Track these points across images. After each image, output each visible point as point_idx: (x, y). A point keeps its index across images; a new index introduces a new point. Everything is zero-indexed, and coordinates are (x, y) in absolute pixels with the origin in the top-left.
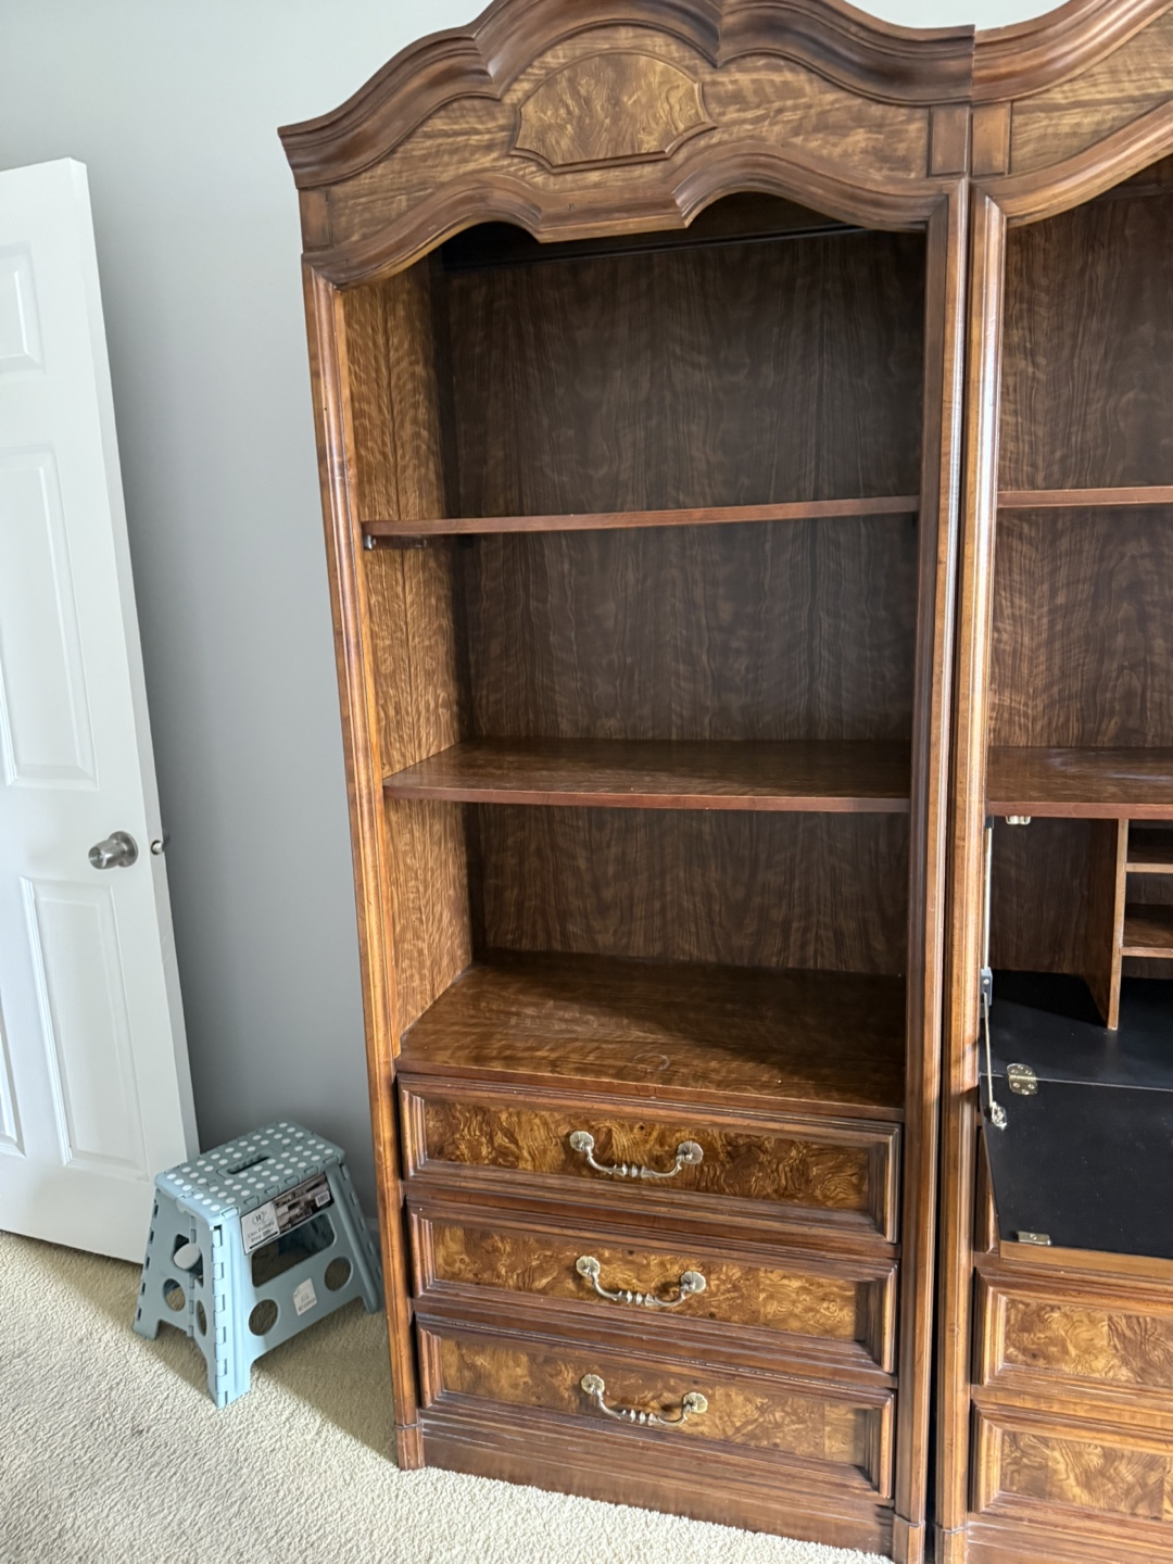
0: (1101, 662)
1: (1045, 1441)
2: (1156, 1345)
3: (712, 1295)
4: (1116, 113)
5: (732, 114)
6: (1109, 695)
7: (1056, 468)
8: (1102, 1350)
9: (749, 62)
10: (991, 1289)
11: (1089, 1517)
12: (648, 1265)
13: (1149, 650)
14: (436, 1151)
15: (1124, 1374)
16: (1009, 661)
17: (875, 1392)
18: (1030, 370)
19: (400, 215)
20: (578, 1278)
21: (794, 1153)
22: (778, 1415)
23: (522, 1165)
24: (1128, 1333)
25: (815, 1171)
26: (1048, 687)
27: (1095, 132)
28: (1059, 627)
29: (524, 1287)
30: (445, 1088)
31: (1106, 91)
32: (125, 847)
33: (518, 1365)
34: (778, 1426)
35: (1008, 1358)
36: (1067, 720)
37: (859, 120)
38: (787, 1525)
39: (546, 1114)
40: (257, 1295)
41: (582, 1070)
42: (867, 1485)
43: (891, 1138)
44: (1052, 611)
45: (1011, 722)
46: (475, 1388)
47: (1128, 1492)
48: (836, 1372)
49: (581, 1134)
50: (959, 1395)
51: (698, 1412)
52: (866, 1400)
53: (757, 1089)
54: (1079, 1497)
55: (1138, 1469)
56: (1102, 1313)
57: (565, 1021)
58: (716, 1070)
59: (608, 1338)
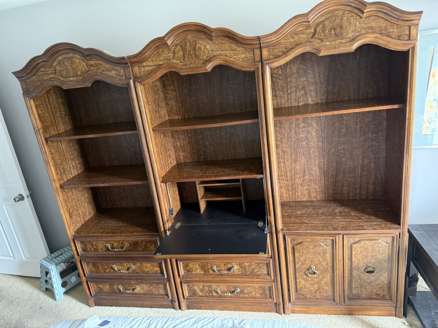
0: (198, 146)
1: (193, 285)
2: (206, 267)
3: (136, 269)
4: (154, 67)
5: (92, 68)
6: (201, 152)
7: (184, 112)
8: (198, 269)
9: (93, 59)
10: (178, 261)
11: (202, 297)
12: (124, 265)
13: (206, 144)
14: (84, 250)
15: (202, 272)
16: (183, 147)
17: (165, 281)
18: (176, 94)
19: (39, 85)
20: (114, 269)
21: (144, 243)
22: (151, 288)
23: (99, 251)
24: (201, 265)
25: (148, 245)
26: (190, 151)
27: (152, 70)
28: (190, 140)
29: (105, 272)
30: (83, 239)
31: (151, 64)
32: (21, 197)
33: (107, 286)
34: (152, 290)
35: (184, 272)
36: (195, 157)
37: (113, 69)
38: (158, 306)
39: (101, 242)
40: (62, 280)
41: (106, 233)
42: (167, 297)
43: (157, 238)
44: (188, 138)
45: (186, 158)
46: (101, 291)
47: (207, 291)
48: (159, 279)
49: (108, 244)
50: (178, 280)
51: (138, 289)
52: (164, 283)
53: (136, 233)
54: (200, 294)
55: (208, 288)
56: (197, 263)
57: (108, 223)
58: (131, 230)
59: (121, 279)
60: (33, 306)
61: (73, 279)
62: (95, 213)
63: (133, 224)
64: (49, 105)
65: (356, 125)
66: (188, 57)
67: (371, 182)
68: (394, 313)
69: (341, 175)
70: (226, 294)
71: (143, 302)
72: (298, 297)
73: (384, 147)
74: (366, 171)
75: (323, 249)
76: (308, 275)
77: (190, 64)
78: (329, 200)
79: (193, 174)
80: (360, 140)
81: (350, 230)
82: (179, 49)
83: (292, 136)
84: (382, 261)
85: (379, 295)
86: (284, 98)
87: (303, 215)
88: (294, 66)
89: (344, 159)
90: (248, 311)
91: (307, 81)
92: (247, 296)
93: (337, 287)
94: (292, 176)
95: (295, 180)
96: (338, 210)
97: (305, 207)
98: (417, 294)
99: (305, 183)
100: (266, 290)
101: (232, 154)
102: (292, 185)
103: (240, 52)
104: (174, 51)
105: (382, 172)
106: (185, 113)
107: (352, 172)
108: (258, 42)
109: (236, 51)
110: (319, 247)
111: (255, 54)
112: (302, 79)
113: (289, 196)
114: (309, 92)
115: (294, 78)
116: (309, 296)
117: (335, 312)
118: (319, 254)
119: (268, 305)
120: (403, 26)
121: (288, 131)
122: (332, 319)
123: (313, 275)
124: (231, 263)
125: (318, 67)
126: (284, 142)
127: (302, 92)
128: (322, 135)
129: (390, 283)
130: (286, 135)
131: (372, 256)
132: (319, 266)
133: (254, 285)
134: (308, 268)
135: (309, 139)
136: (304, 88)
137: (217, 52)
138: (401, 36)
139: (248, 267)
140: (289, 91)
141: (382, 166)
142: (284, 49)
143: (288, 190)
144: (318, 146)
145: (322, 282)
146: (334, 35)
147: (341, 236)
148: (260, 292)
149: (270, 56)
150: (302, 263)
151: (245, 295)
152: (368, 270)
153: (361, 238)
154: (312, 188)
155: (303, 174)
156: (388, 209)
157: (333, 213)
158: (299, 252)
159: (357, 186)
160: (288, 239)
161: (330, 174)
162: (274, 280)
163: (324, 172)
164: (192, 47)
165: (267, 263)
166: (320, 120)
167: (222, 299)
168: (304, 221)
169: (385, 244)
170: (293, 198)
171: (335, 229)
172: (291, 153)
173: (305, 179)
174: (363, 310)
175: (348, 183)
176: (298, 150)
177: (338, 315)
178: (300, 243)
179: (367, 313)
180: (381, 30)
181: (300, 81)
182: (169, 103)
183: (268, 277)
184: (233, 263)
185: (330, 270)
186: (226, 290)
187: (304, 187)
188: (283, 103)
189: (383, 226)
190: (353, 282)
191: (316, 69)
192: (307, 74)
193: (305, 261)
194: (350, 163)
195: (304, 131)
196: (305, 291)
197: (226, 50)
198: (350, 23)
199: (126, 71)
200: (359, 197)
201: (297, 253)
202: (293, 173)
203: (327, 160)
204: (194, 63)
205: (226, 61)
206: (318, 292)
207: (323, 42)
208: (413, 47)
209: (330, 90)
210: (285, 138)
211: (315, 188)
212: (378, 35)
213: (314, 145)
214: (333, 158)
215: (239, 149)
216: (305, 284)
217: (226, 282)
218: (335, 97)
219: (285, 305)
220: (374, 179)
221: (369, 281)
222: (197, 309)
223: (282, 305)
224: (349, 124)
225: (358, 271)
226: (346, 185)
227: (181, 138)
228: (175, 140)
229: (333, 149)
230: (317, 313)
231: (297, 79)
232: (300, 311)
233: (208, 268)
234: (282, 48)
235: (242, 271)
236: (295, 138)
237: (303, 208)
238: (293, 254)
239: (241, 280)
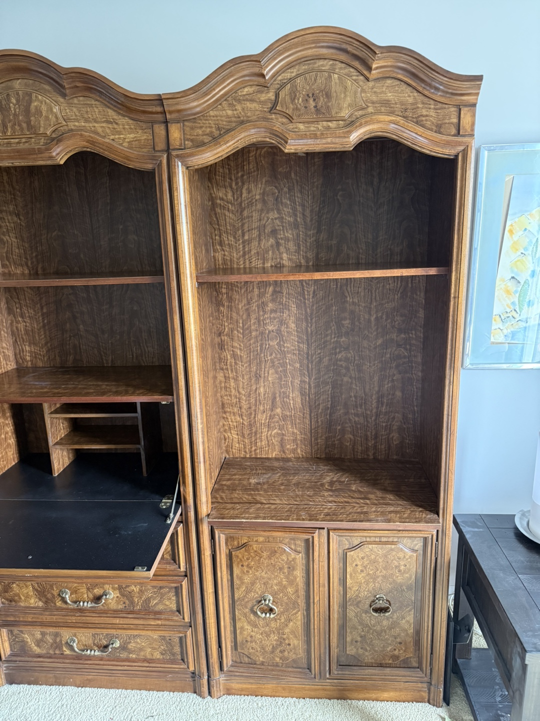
0: (63, 334)
1: (22, 632)
2: (48, 592)
6: (68, 347)
7: (34, 260)
8: (32, 596)
11: (40, 657)
13: (79, 330)
15: (41, 604)
16: (31, 333)
18: (19, 221)
24: (39, 589)
26: (46, 344)
28: (46, 321)
36: (55, 356)
44: (43, 315)
45: (36, 357)
47: (52, 645)
54: (37, 650)
55: (53, 637)
56: (29, 583)
65: (370, 314)
66: (13, 127)
67: (395, 427)
68: (426, 695)
69: (340, 409)
73: (419, 359)
74: (387, 405)
75: (288, 559)
76: (256, 613)
77: (19, 143)
78: (318, 458)
80: (376, 343)
81: (342, 521)
83: (253, 327)
84: (404, 587)
85: (397, 657)
86: (238, 251)
88: (256, 186)
89: (345, 379)
90: (137, 689)
91: (281, 219)
92: (134, 656)
93: (315, 640)
94: (250, 408)
95: (255, 414)
96: (330, 477)
97: (269, 469)
98: (473, 654)
99: (274, 422)
100: (173, 644)
101: (133, 355)
102: (250, 425)
103: (124, 128)
105: (415, 408)
106: (38, 263)
107: (361, 406)
108: (159, 109)
109: (117, 124)
110: (281, 554)
111: (155, 134)
112: (271, 215)
113: (245, 448)
115: (255, 210)
116: (261, 659)
117: (313, 693)
118: (281, 569)
119: (179, 675)
120: (447, 106)
121: (244, 317)
122: (305, 708)
123: (268, 615)
124: (102, 586)
125: (301, 192)
126: (236, 338)
127: (272, 241)
128: (307, 329)
129: (418, 633)
130: (241, 325)
131: (384, 577)
132: (281, 595)
133: (149, 633)
134: (259, 599)
135: (283, 336)
136: (274, 232)
137: (77, 124)
138: (443, 126)
139: (137, 595)
140: (246, 237)
141: (415, 397)
142: (214, 130)
143: (244, 437)
144: (299, 350)
145: (287, 630)
146: (313, 110)
147: (325, 532)
148: (162, 647)
149: (186, 142)
150: (247, 587)
151: (130, 653)
152: (378, 606)
153: (364, 539)
154: (288, 433)
155: (271, 403)
156: (423, 481)
157: (319, 483)
158: (242, 566)
159: (369, 433)
160: (221, 537)
161: (321, 407)
162: (190, 623)
163: (309, 403)
164: (22, 107)
165: (176, 588)
166: (305, 299)
167: (81, 662)
168: (258, 498)
169: (410, 553)
170: (251, 452)
171: (312, 518)
172: (250, 361)
173: (275, 415)
174: (366, 689)
175: (353, 426)
176: (262, 355)
177: (318, 698)
178: (244, 545)
179: (374, 696)
180: (406, 110)
181: (268, 218)
182: (5, 239)
183: (178, 617)
184: (107, 587)
185: (303, 604)
186: (90, 642)
187: (273, 430)
188: (235, 259)
189: (406, 515)
190: (348, 631)
191: (298, 197)
192: (281, 207)
193: (253, 584)
194: (358, 388)
195: (275, 318)
196: (252, 648)
197: (96, 121)
198: (346, 88)
200: (374, 454)
201: (238, 566)
202: (253, 401)
203: (315, 379)
204: (26, 142)
205: (92, 142)
206: (278, 651)
207: (292, 122)
208: (464, 150)
209: (323, 241)
210: (238, 331)
211: (293, 433)
212: (399, 119)
213: (292, 348)
215: (147, 347)
216: (253, 634)
217: (90, 626)
218: (332, 256)
219: (212, 677)
220: (401, 422)
221: (378, 628)
222: (29, 684)
223: (206, 677)
224: (357, 310)
225: (358, 607)
226: (349, 429)
227: (27, 315)
228: (15, 317)
229: (327, 358)
230: (277, 694)
231: (261, 215)
232: (242, 690)
233: (53, 595)
234: (211, 127)
235: (124, 603)
236: (257, 330)
237: (264, 472)
238: (229, 569)
239: (121, 622)
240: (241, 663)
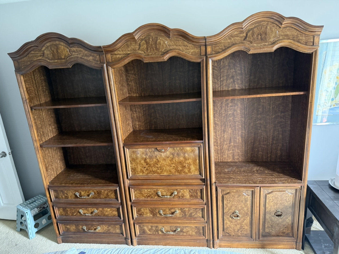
0: (151, 118)
1: (144, 226)
2: (154, 211)
3: (98, 213)
4: (123, 56)
5: (74, 53)
6: (152, 122)
8: (148, 213)
9: (75, 47)
10: (133, 207)
11: (150, 235)
12: (89, 210)
13: (157, 116)
14: (56, 197)
15: (151, 216)
16: (139, 118)
17: (121, 223)
18: (135, 77)
19: (29, 65)
20: (80, 213)
21: (106, 192)
23: (69, 198)
24: (151, 210)
25: (109, 194)
26: (144, 121)
27: (121, 58)
28: (145, 113)
29: (72, 215)
30: (56, 189)
31: (121, 53)
32: (4, 154)
33: (73, 226)
34: (110, 229)
35: (137, 216)
36: (147, 126)
37: (91, 55)
38: (114, 243)
39: (71, 191)
40: (35, 222)
41: (76, 184)
42: (122, 235)
43: (117, 188)
44: (143, 111)
45: (140, 126)
46: (68, 230)
47: (155, 231)
48: (116, 221)
49: (76, 193)
50: (132, 221)
51: (99, 229)
52: (120, 224)
53: (100, 184)
54: (149, 232)
55: (155, 228)
56: (147, 208)
57: (77, 176)
58: (96, 182)
59: (85, 221)
60: (10, 243)
61: (44, 221)
62: (65, 168)
63: (97, 177)
64: (34, 81)
65: (270, 106)
66: (150, 49)
67: (279, 149)
68: (295, 246)
69: (257, 143)
70: (169, 233)
71: (102, 240)
72: (224, 235)
73: (289, 123)
74: (276, 141)
75: (245, 198)
76: (233, 218)
77: (152, 54)
78: (248, 161)
79: (148, 139)
80: (272, 117)
81: (266, 184)
82: (144, 43)
83: (223, 113)
84: (288, 207)
85: (284, 233)
86: (218, 84)
87: (229, 172)
88: (226, 60)
89: (260, 131)
90: (186, 246)
91: (236, 72)
93: (254, 227)
94: (221, 143)
95: (223, 145)
96: (255, 168)
97: (230, 166)
98: (311, 232)
99: (230, 148)
100: (200, 229)
101: (176, 124)
102: (221, 149)
103: (190, 48)
104: (140, 44)
105: (287, 141)
106: (142, 92)
107: (265, 141)
108: (205, 41)
109: (187, 46)
110: (242, 196)
111: (201, 50)
112: (232, 71)
113: (218, 158)
114: (236, 80)
115: (226, 69)
116: (233, 234)
117: (251, 246)
118: (242, 201)
119: (202, 241)
120: (309, 36)
121: (220, 109)
122: (250, 251)
123: (237, 218)
124: (174, 208)
125: (244, 62)
126: (216, 117)
127: (232, 80)
128: (244, 112)
129: (293, 224)
130: (218, 112)
131: (280, 203)
132: (242, 211)
133: (192, 225)
134: (233, 212)
135: (235, 115)
136: (233, 77)
137: (173, 47)
138: (308, 43)
139: (187, 212)
140: (222, 79)
141: (287, 137)
142: (223, 47)
143: (218, 154)
144: (241, 121)
145: (243, 223)
146: (260, 39)
147: (259, 188)
148: (196, 231)
149: (213, 52)
150: (229, 208)
151: (184, 233)
152: (277, 214)
153: (273, 190)
154: (236, 152)
155: (229, 141)
156: (292, 169)
157: (252, 171)
158: (227, 200)
159: (268, 152)
160: (219, 190)
161: (249, 142)
162: (207, 221)
163: (245, 141)
164: (154, 42)
165: (202, 209)
166: (244, 101)
167: (166, 236)
168: (231, 176)
169: (290, 194)
170: (221, 160)
171: (254, 183)
172: (221, 125)
173: (231, 145)
174: (272, 244)
175: (262, 149)
176: (226, 123)
177: (254, 248)
178: (228, 193)
179: (275, 247)
180: (294, 37)
181: (230, 72)
182: (130, 84)
183: (202, 220)
184: (176, 209)
185: (250, 214)
186: (169, 229)
187: (230, 151)
188: (217, 88)
189: (289, 181)
190: (266, 223)
191: (242, 63)
192: (236, 67)
193: (231, 207)
194: (264, 134)
195: (232, 109)
196: (230, 230)
197: (180, 46)
198: (272, 31)
199: (101, 57)
200: (270, 159)
202: (222, 140)
203: (247, 131)
204: (154, 54)
205: (179, 54)
206: (240, 231)
207: (252, 43)
208: (315, 51)
209: (252, 79)
210: (217, 114)
211: (238, 152)
212: (291, 41)
213: (238, 120)
214: (252, 130)
215: (182, 121)
216: (230, 225)
217: (169, 223)
218: (255, 85)
219: (214, 241)
220: (281, 147)
221: (278, 222)
222: (145, 245)
223: (212, 241)
224: (265, 105)
225: (270, 214)
226: (260, 150)
227: (137, 111)
228: (133, 112)
229: (252, 123)
230: (238, 247)
231: (228, 71)
232: (225, 246)
233: (156, 212)
234: (222, 46)
235: (182, 215)
236: (224, 114)
237: (229, 167)
238: (222, 202)
239: (181, 222)
240: (225, 236)
